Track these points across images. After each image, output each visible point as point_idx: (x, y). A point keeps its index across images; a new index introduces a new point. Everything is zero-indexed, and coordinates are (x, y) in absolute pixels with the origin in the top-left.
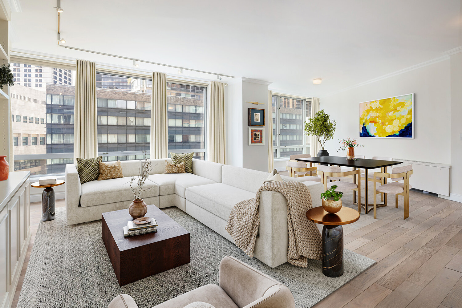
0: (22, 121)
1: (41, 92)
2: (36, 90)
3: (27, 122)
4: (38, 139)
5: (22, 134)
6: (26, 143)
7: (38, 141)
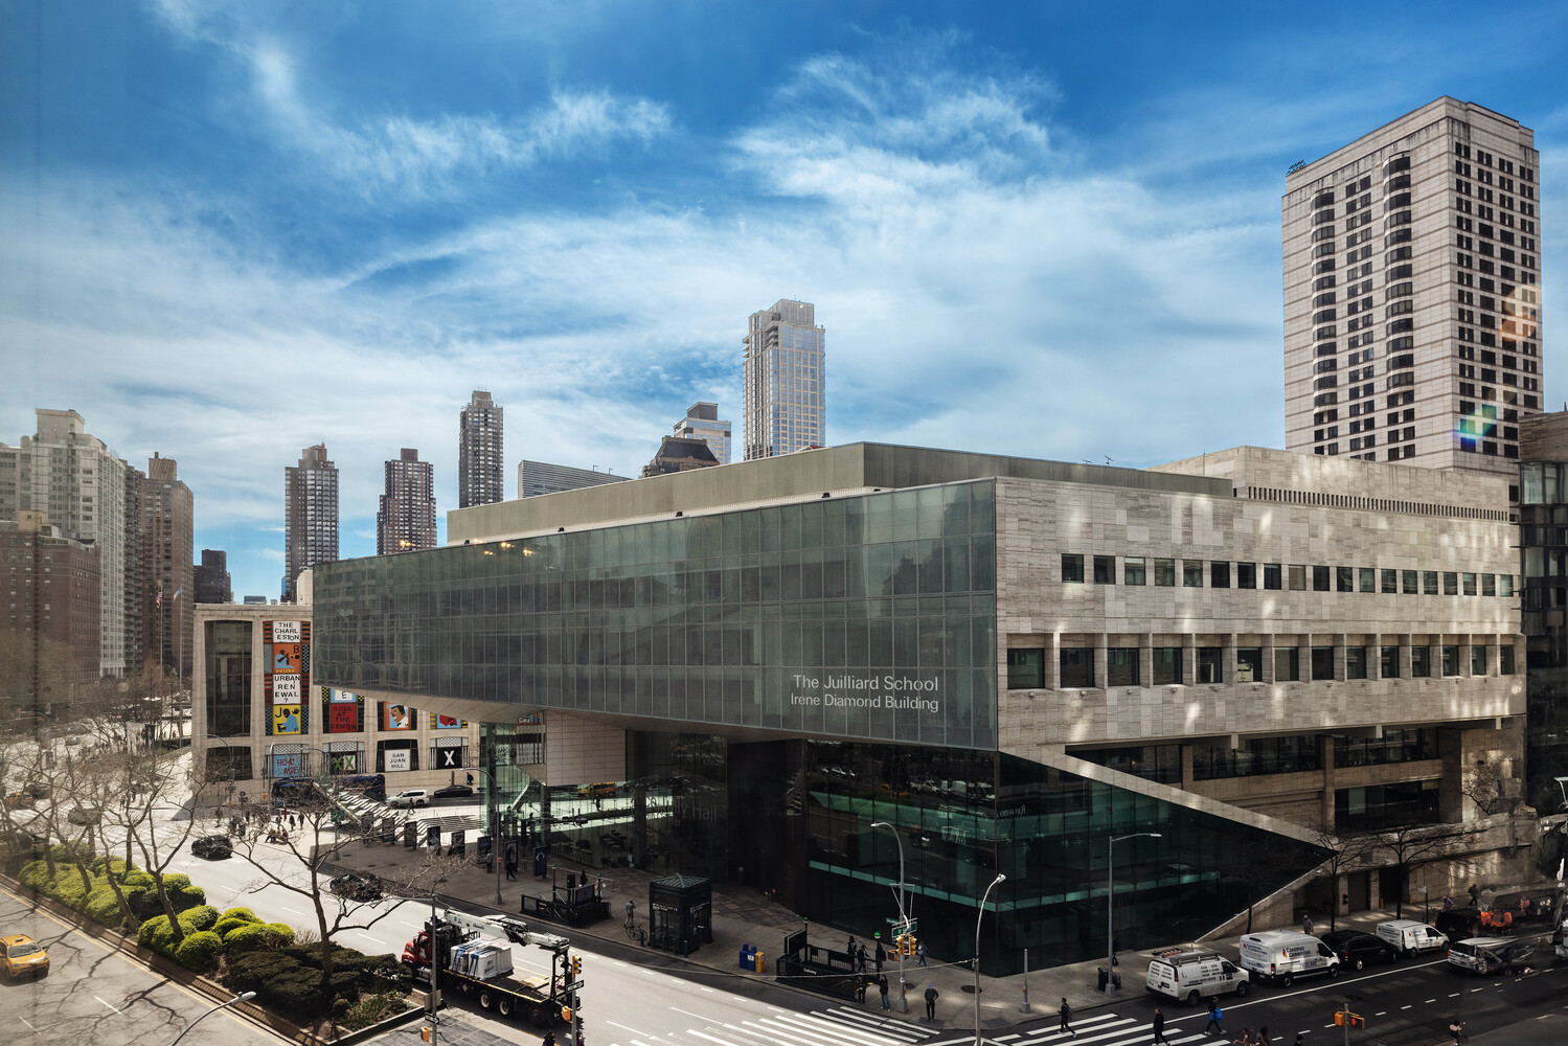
0: (1378, 586)
1: (1429, 471)
2: (1410, 468)
3: (1395, 591)
4: (1436, 654)
5: (1379, 637)
6: (1392, 669)
7: (1436, 660)
